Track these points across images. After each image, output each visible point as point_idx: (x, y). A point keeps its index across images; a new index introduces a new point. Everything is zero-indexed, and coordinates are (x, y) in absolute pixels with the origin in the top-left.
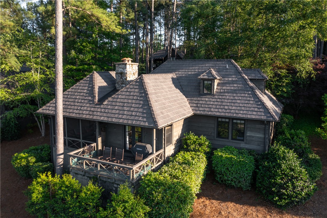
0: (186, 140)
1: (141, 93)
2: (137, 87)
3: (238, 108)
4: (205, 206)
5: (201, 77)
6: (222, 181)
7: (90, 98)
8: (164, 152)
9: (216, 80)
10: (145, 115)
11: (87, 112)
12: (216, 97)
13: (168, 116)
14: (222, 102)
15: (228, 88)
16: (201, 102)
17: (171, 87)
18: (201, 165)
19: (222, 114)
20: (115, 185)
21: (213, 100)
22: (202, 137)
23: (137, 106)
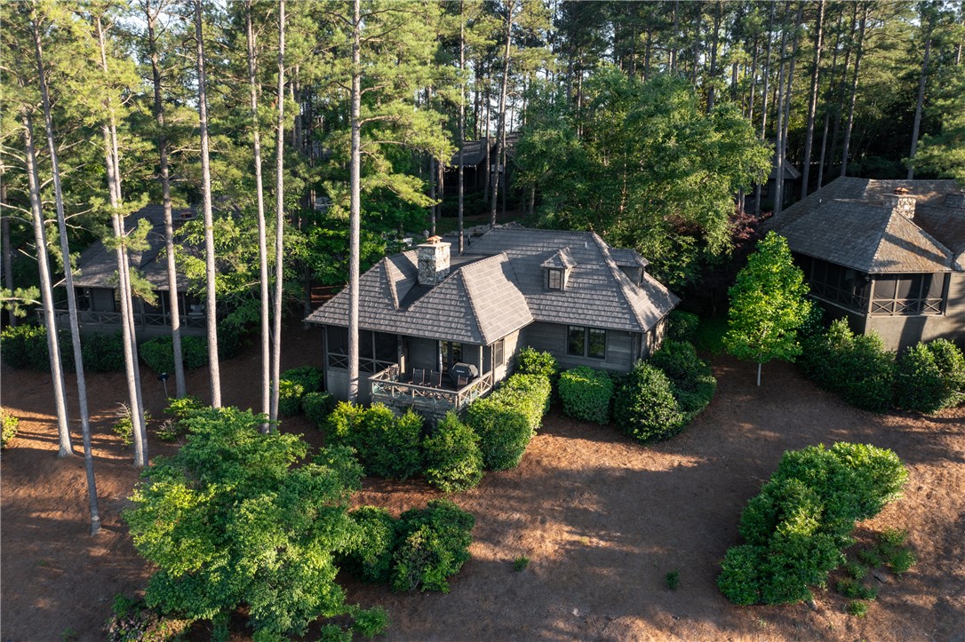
0: (523, 357)
1: (461, 296)
2: (455, 287)
3: (596, 313)
4: (547, 443)
5: (545, 264)
6: (572, 414)
7: (387, 301)
8: (493, 375)
9: (566, 271)
10: (469, 328)
11: (387, 322)
12: (567, 295)
13: (498, 327)
14: (575, 303)
15: (585, 281)
16: (544, 302)
17: (500, 281)
18: (543, 391)
19: (574, 321)
20: (435, 416)
21: (563, 299)
22: (545, 354)
23: (457, 314)
